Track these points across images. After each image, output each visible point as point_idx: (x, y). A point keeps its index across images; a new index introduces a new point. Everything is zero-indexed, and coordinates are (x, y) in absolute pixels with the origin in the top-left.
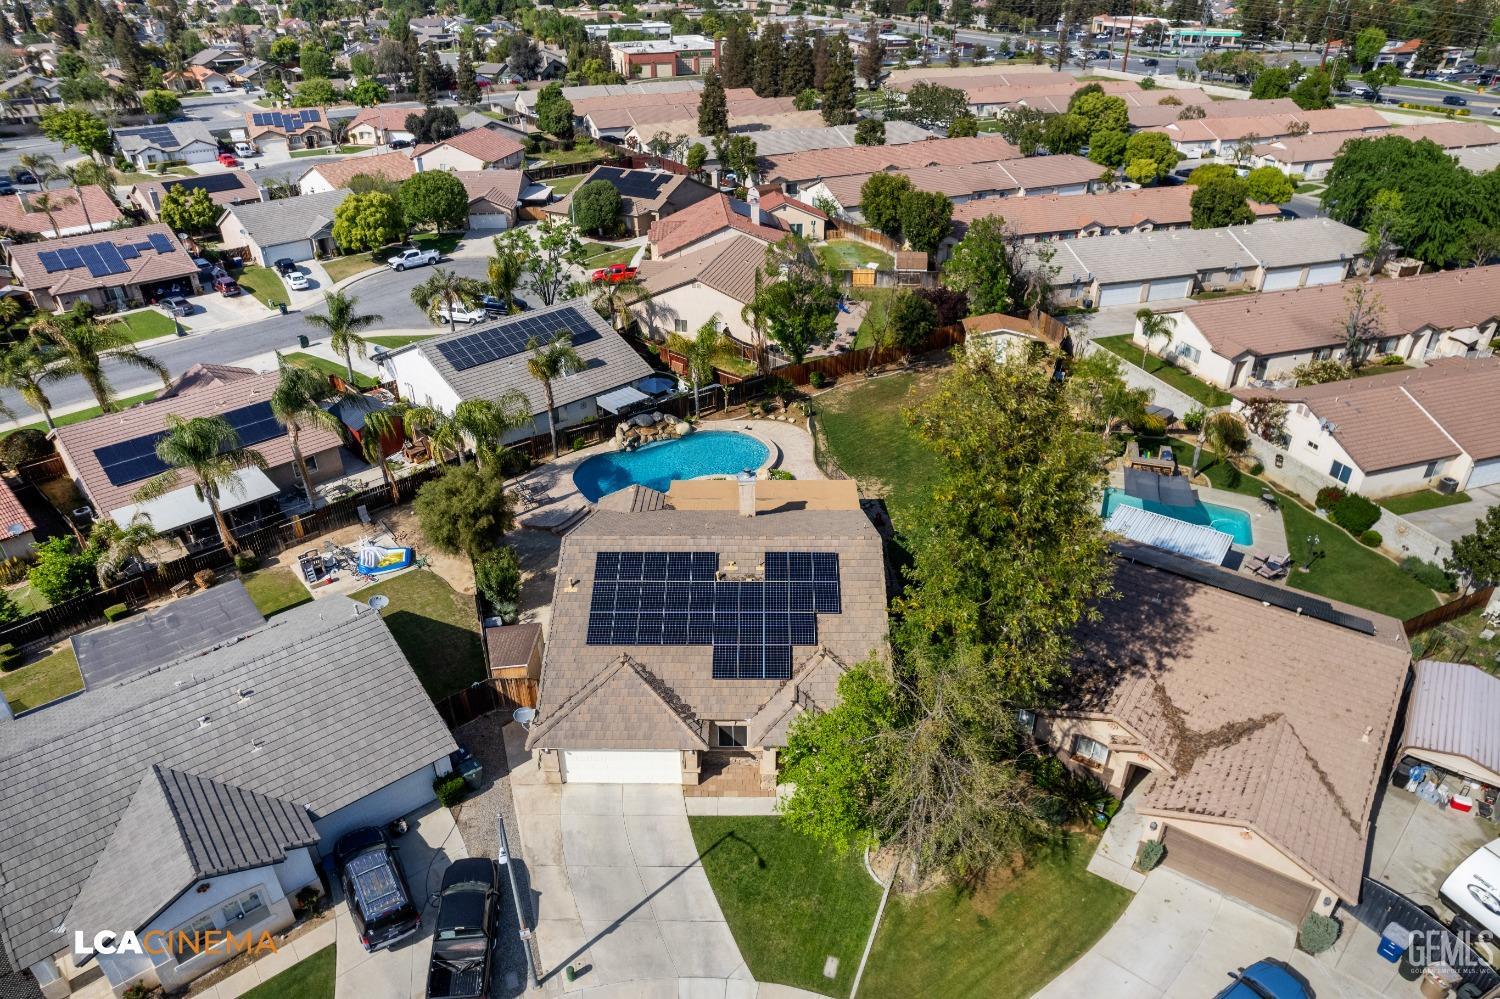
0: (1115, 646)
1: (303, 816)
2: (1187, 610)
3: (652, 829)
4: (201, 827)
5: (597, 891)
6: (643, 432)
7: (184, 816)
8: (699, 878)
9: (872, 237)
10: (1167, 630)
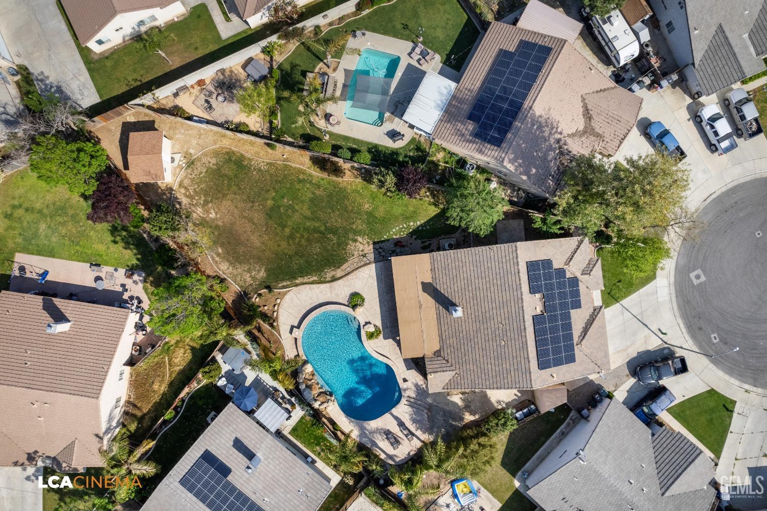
0: (551, 148)
1: (656, 436)
2: (540, 116)
4: (682, 463)
5: (635, 334)
7: (679, 471)
8: (625, 302)
10: (548, 127)
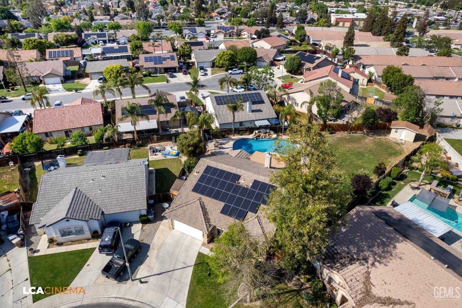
0: (360, 250)
1: (101, 212)
2: (395, 247)
3: (187, 251)
4: (75, 206)
5: (162, 262)
6: (262, 135)
7: (74, 202)
8: (190, 271)
9: (383, 87)
10: (383, 252)
